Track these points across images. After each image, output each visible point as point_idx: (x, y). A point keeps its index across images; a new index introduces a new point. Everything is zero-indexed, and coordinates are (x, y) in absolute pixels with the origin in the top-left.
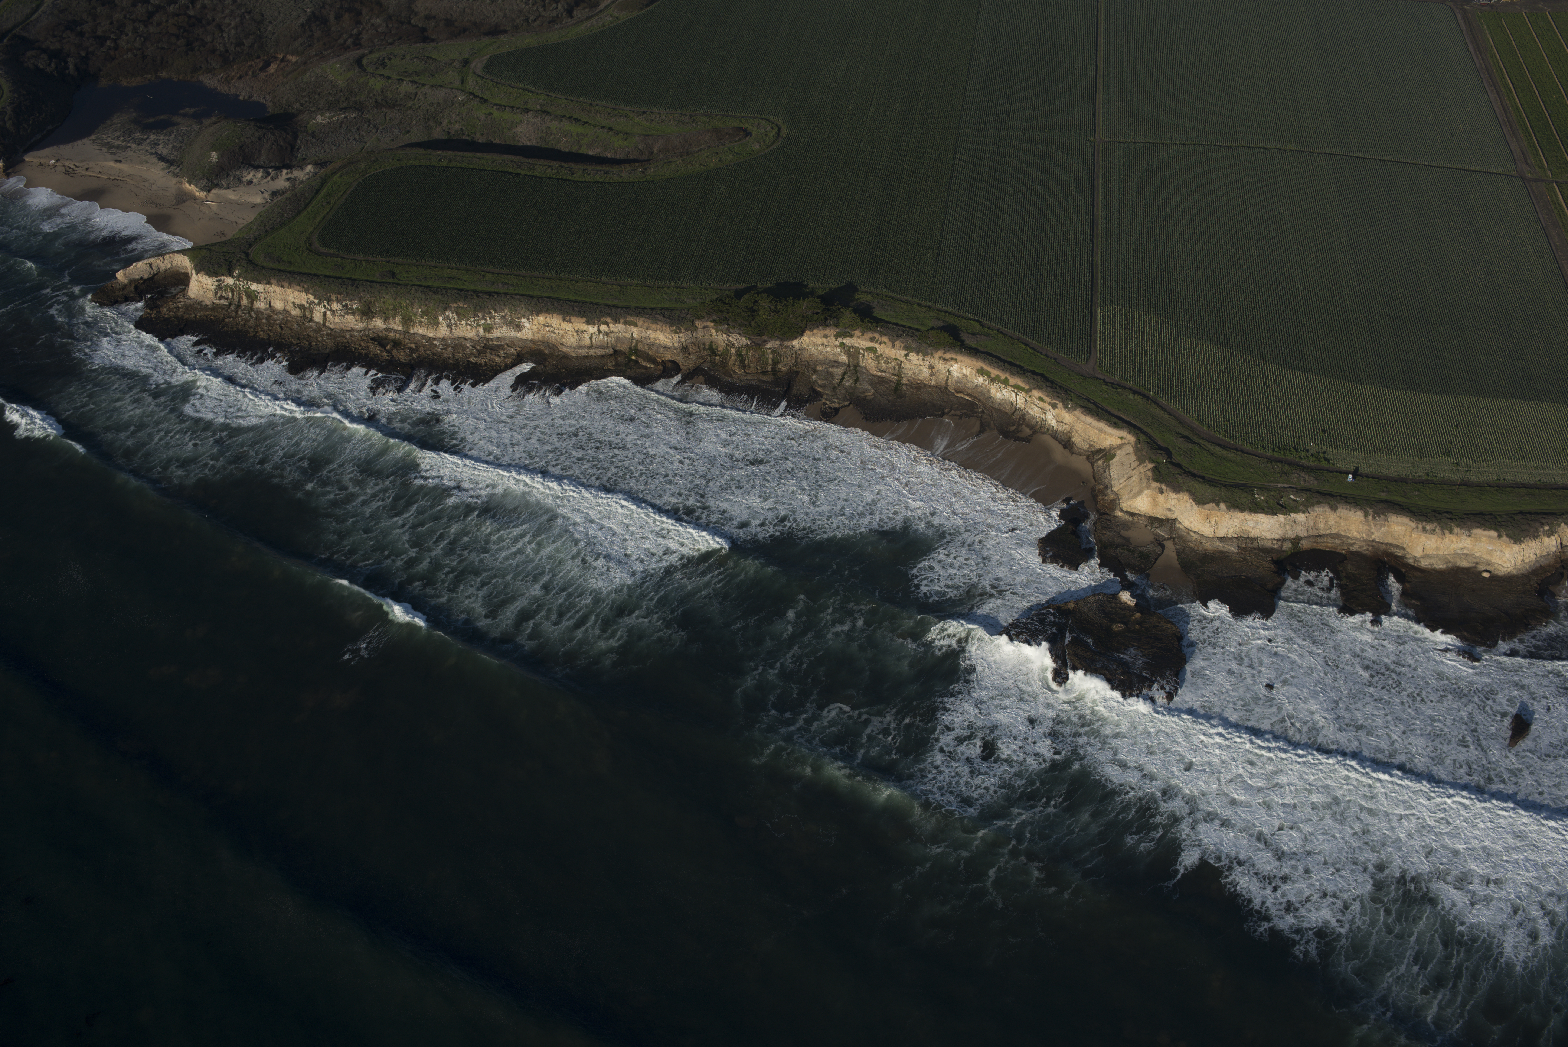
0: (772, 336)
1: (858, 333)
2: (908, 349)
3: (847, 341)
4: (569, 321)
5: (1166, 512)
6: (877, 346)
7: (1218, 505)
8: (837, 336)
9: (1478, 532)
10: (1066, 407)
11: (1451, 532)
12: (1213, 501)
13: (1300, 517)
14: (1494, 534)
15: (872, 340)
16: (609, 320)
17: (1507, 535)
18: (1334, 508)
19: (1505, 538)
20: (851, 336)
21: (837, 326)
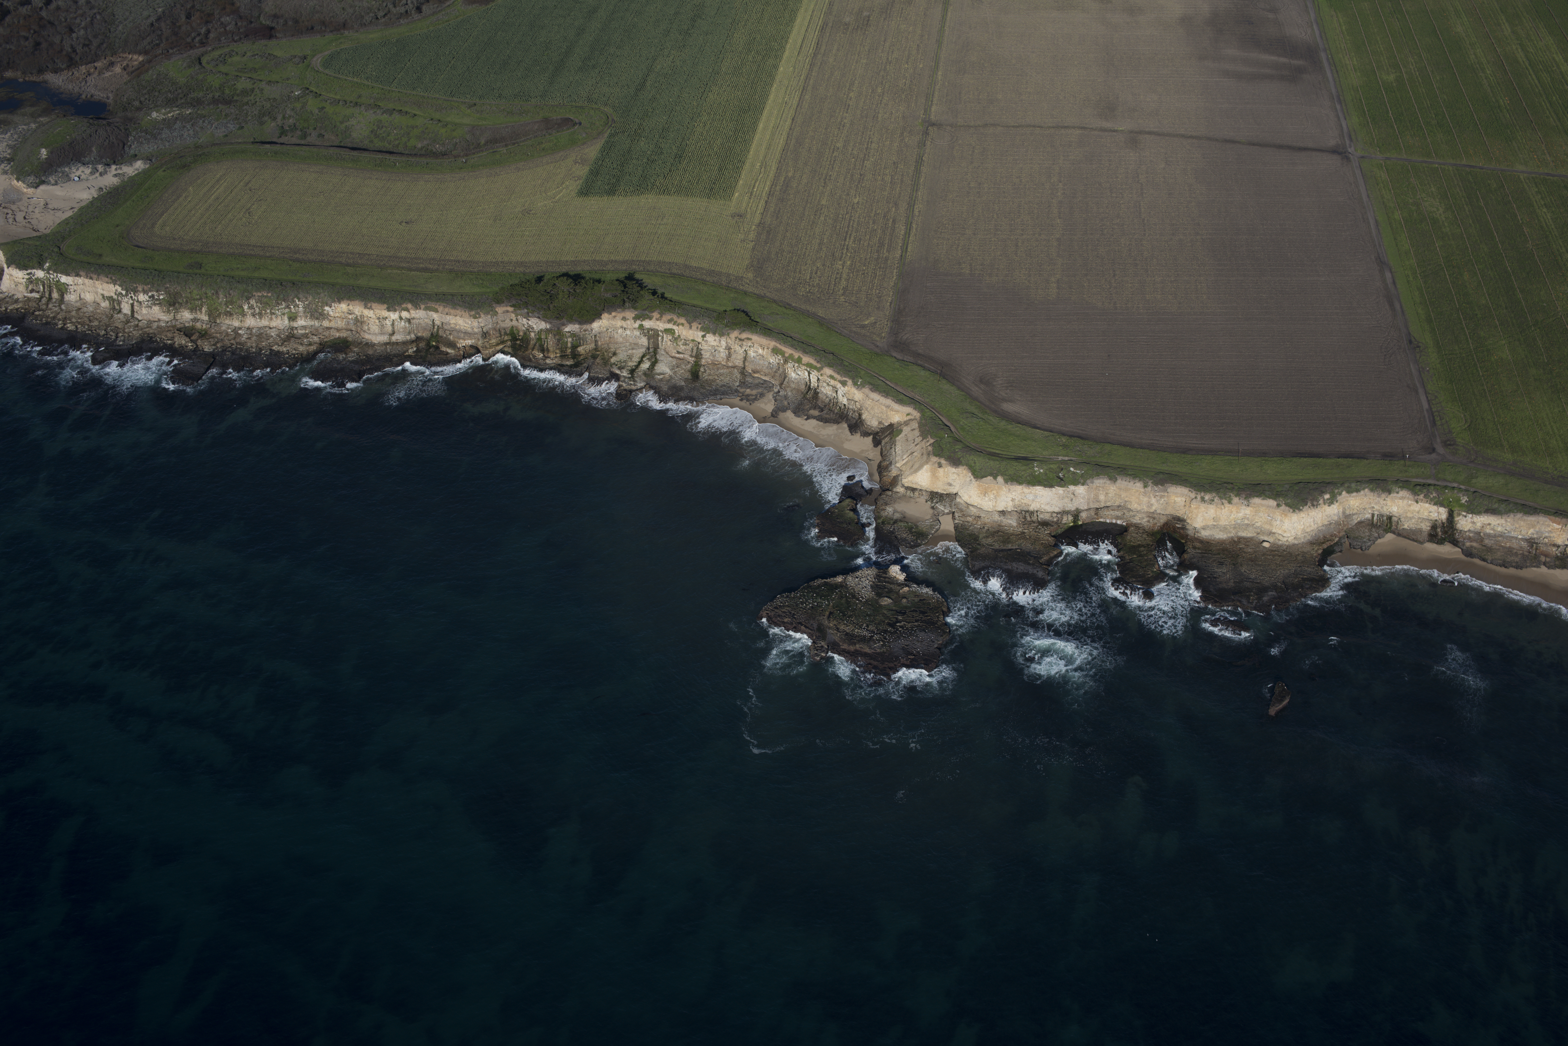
0: (571, 320)
1: (656, 315)
2: (706, 330)
3: (647, 324)
4: (370, 308)
5: (947, 487)
6: (675, 327)
7: (995, 478)
8: (636, 319)
9: (1256, 501)
10: (855, 384)
11: (1230, 502)
12: (991, 475)
13: (1080, 490)
14: (1272, 503)
15: (670, 321)
16: (409, 306)
17: (1287, 505)
18: (1113, 479)
19: (1283, 507)
20: (650, 318)
21: (635, 308)
